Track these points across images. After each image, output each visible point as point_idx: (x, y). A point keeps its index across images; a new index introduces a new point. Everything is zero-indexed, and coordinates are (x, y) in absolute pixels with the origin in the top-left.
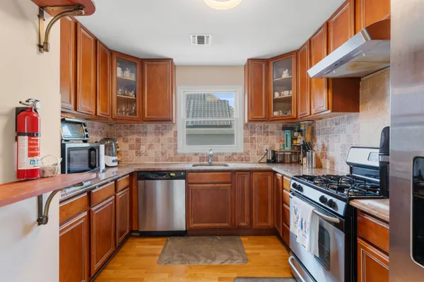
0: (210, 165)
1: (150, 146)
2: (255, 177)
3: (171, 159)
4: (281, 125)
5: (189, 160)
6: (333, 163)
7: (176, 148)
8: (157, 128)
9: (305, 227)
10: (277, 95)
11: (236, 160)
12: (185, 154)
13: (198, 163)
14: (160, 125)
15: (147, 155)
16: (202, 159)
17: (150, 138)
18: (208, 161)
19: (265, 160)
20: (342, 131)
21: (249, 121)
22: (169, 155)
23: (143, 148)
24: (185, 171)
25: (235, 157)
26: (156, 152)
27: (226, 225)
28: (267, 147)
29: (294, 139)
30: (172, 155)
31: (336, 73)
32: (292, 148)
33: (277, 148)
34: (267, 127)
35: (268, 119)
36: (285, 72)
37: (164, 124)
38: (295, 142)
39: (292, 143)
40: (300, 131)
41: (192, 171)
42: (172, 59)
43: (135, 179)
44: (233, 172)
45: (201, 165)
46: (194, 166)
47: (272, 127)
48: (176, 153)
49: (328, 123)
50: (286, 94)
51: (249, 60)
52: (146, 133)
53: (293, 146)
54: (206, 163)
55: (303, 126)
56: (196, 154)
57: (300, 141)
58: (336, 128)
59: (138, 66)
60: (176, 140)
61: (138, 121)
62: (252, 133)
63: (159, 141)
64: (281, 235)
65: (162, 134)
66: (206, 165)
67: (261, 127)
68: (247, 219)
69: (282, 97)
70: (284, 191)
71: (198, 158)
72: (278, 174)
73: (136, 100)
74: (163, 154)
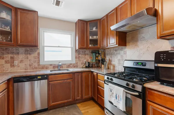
0: (59, 70)
1: (21, 61)
2: (84, 75)
3: (36, 68)
4: (91, 51)
5: (47, 68)
6: (114, 66)
7: (39, 62)
8: (26, 51)
9: (119, 98)
10: (91, 38)
11: (72, 67)
12: (45, 65)
13: (52, 69)
14: (28, 49)
15: (19, 67)
16: (54, 67)
17: (21, 57)
18: (58, 68)
19: (84, 66)
20: (118, 54)
21: (79, 48)
22: (35, 66)
23: (16, 63)
24: (47, 75)
25: (71, 66)
26: (25, 65)
27: (70, 100)
28: (85, 60)
29: (96, 57)
30: (37, 66)
31: (122, 29)
32: (96, 61)
33: (89, 61)
34: (85, 52)
35: (87, 48)
36: (94, 28)
37: (31, 48)
38: (97, 58)
39: (96, 59)
40: (99, 54)
41: (51, 74)
42: (37, 12)
43: (11, 82)
44: (74, 73)
45: (54, 70)
46: (51, 71)
47: (87, 52)
48: (39, 65)
49: (112, 50)
50: (95, 37)
51: (79, 20)
52: (18, 53)
53: (96, 60)
54: (56, 69)
55: (100, 51)
56: (51, 65)
57: (100, 58)
58: (116, 53)
59: (13, 12)
60: (39, 58)
61: (13, 46)
62: (79, 54)
63: (28, 58)
64: (96, 100)
65: (30, 54)
66: (57, 70)
67: (83, 52)
68: (80, 95)
69: (93, 38)
70: (98, 80)
71: (52, 67)
72: (94, 73)
73: (11, 32)
74: (30, 65)
